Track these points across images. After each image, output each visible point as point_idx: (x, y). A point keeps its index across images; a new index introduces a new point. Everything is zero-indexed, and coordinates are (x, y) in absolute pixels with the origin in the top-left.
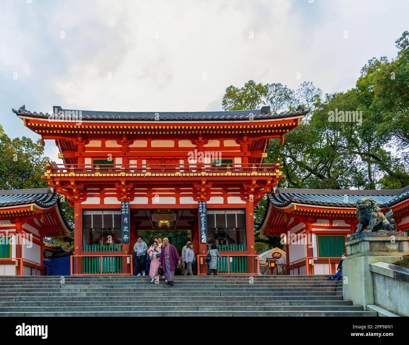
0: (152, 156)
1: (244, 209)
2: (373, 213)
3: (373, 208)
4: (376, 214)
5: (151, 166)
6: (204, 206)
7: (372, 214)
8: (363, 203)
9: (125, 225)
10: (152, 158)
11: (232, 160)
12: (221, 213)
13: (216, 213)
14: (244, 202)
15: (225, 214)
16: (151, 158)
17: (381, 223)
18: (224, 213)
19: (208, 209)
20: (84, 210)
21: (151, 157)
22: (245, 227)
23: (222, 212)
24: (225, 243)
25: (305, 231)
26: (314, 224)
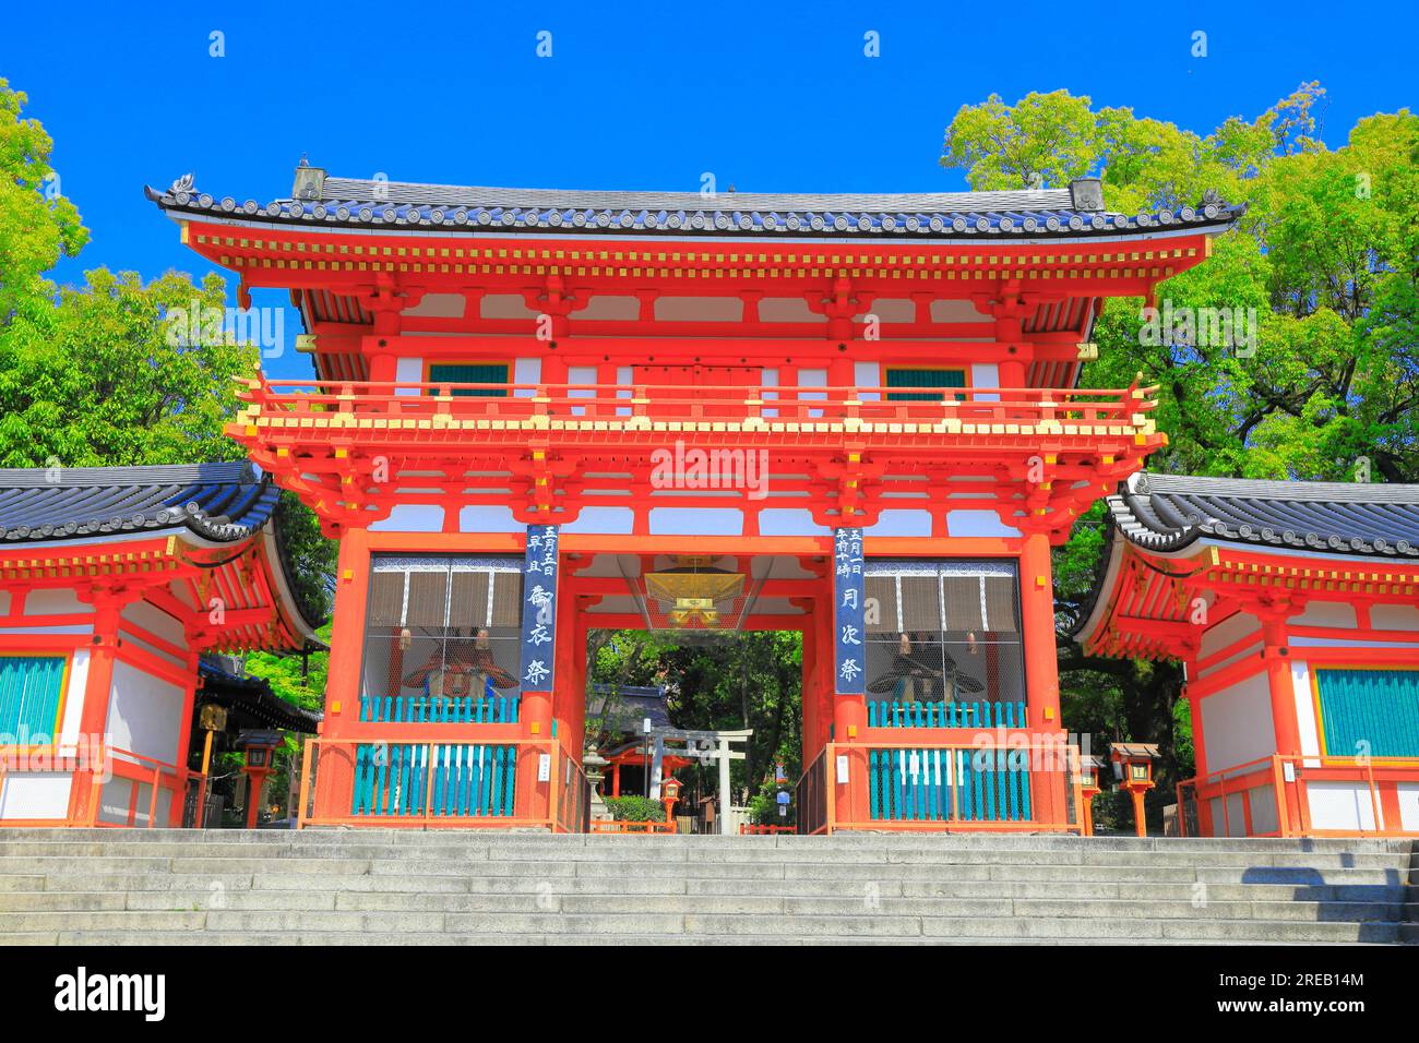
0: (656, 356)
1: (1013, 561)
5: (649, 393)
11: (963, 372)
12: (921, 575)
14: (1013, 532)
16: (651, 360)
18: (936, 576)
19: (871, 559)
20: (378, 554)
21: (651, 356)
23: (927, 572)
24: (938, 694)
25: (1260, 645)
26: (1293, 620)
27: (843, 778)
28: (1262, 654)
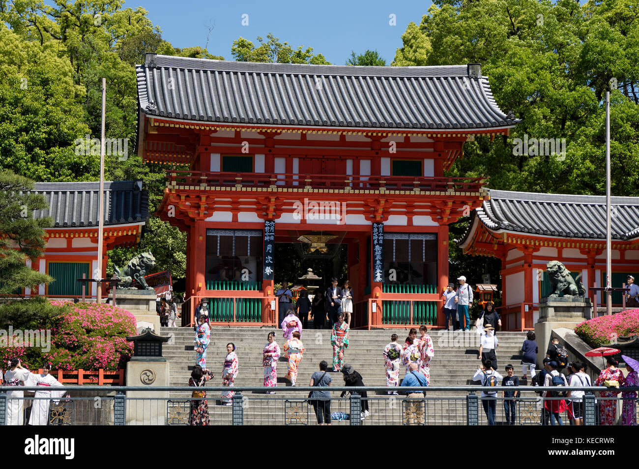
0: (308, 154)
1: (436, 234)
2: (561, 278)
3: (561, 273)
4: (562, 279)
6: (381, 229)
7: (559, 278)
8: (551, 268)
9: (269, 254)
10: (308, 157)
11: (421, 162)
12: (403, 238)
13: (395, 238)
14: (436, 224)
15: (408, 240)
17: (568, 288)
20: (208, 229)
21: (305, 155)
22: (436, 259)
23: (405, 237)
25: (523, 262)
26: (535, 254)
27: (374, 310)
28: (523, 266)
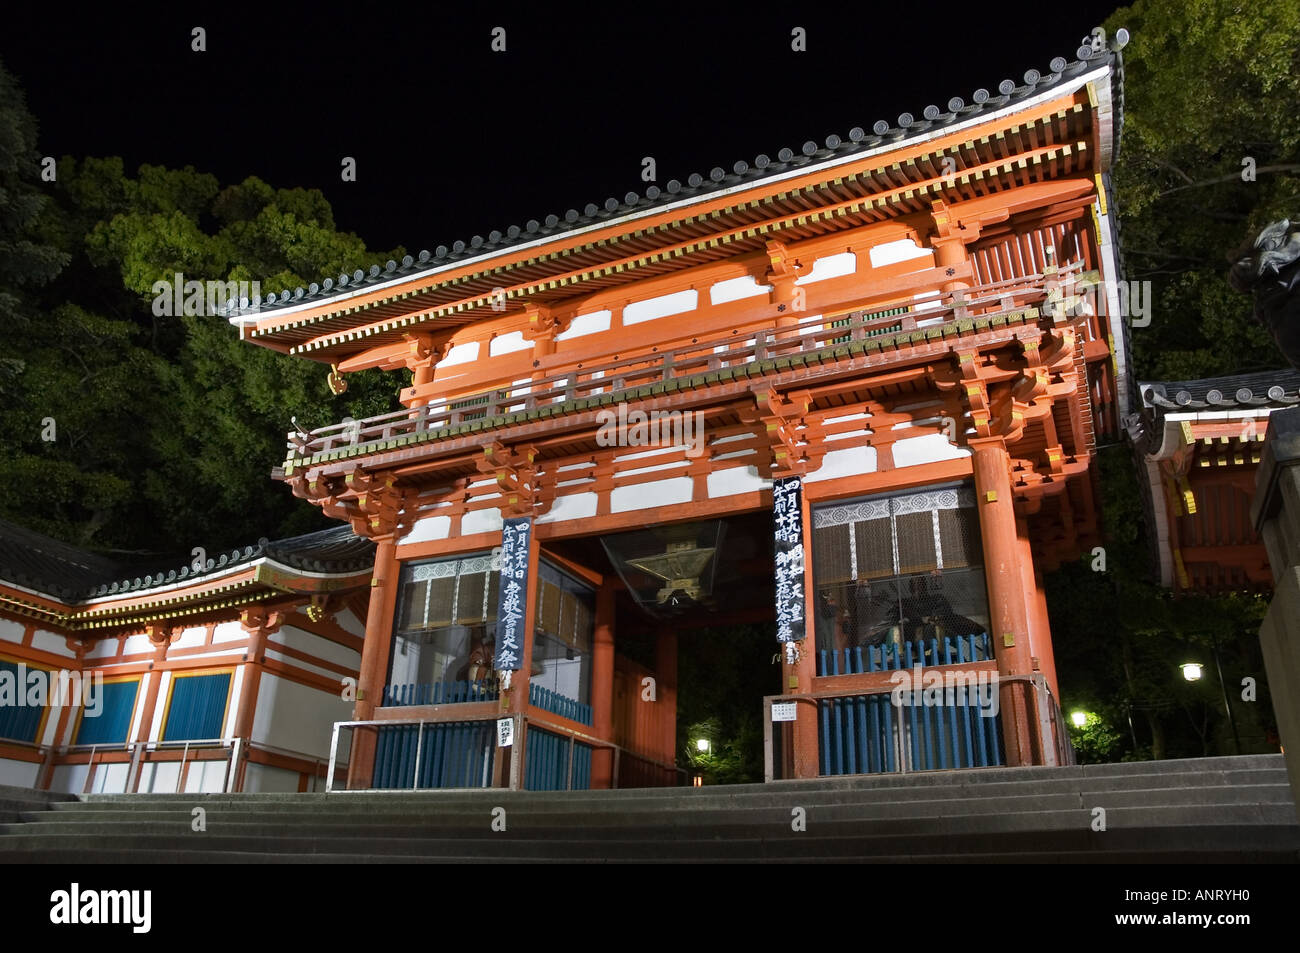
0: (621, 352)
10: (621, 357)
11: (906, 307)
12: (872, 517)
13: (852, 517)
15: (889, 520)
16: (616, 358)
18: (888, 515)
19: (818, 504)
21: (615, 355)
23: (878, 511)
24: (929, 636)
